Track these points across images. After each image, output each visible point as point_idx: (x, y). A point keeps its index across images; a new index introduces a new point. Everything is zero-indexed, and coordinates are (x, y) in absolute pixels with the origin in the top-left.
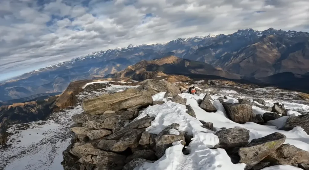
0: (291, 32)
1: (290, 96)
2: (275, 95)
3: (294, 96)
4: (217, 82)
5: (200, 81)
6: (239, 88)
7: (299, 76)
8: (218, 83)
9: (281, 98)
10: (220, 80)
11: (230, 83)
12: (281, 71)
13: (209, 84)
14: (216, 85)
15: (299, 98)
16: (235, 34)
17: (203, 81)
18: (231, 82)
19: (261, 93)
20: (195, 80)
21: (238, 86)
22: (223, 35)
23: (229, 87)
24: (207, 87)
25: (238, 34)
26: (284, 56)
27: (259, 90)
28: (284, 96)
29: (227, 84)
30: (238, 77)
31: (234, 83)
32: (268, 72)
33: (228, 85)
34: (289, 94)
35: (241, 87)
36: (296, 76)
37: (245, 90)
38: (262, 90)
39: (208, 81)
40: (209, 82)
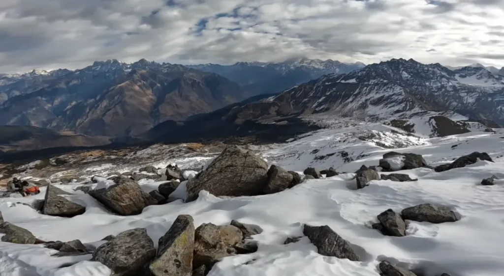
0: (166, 64)
1: (180, 151)
2: (164, 154)
3: (184, 149)
4: (70, 157)
5: (32, 164)
6: (113, 157)
7: (182, 124)
8: (73, 158)
9: (171, 156)
10: (75, 152)
11: (96, 153)
12: (161, 121)
13: (55, 164)
14: (71, 163)
15: (191, 151)
16: (89, 68)
17: (38, 162)
18: (97, 151)
19: (147, 156)
20: (18, 166)
21: (111, 155)
22: (65, 70)
23: (95, 160)
24: (53, 171)
25: (93, 68)
26: (160, 99)
27: (143, 153)
28: (174, 153)
29: (92, 155)
30: (106, 140)
31: (103, 152)
32: (145, 125)
33: (92, 157)
34: (178, 148)
35: (116, 155)
36: (178, 123)
37: (124, 158)
38: (146, 152)
39: (51, 159)
40: (54, 161)
